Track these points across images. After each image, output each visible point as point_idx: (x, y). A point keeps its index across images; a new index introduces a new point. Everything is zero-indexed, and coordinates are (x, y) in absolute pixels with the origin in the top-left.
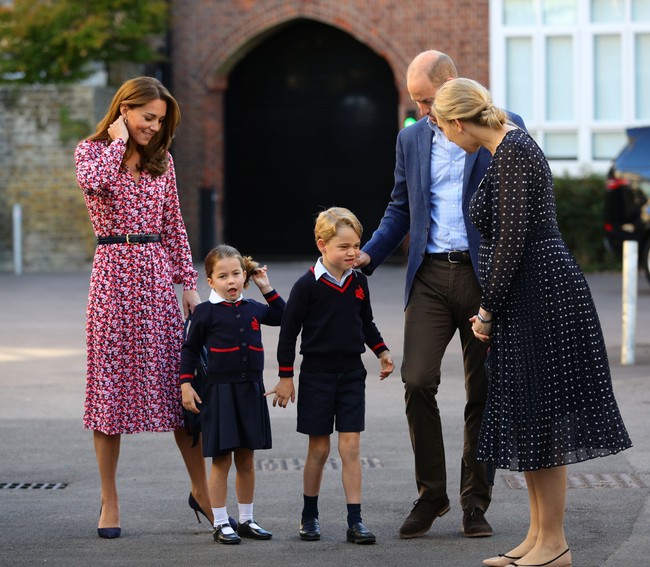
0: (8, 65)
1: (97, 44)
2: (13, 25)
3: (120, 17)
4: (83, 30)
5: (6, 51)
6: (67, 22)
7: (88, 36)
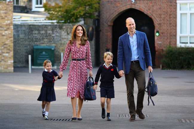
0: (60, 19)
1: (82, 14)
2: (62, 9)
3: (87, 7)
4: (78, 11)
5: (60, 15)
6: (75, 8)
7: (80, 12)
